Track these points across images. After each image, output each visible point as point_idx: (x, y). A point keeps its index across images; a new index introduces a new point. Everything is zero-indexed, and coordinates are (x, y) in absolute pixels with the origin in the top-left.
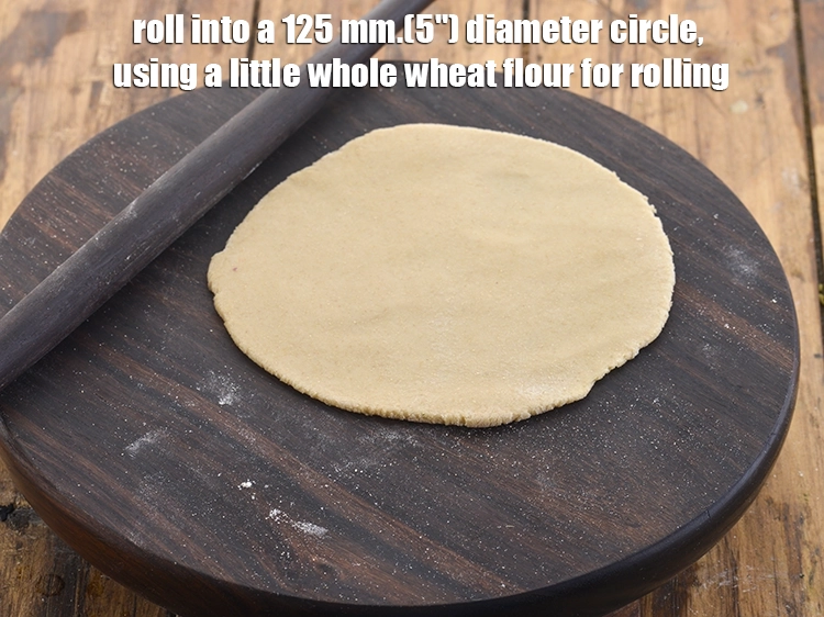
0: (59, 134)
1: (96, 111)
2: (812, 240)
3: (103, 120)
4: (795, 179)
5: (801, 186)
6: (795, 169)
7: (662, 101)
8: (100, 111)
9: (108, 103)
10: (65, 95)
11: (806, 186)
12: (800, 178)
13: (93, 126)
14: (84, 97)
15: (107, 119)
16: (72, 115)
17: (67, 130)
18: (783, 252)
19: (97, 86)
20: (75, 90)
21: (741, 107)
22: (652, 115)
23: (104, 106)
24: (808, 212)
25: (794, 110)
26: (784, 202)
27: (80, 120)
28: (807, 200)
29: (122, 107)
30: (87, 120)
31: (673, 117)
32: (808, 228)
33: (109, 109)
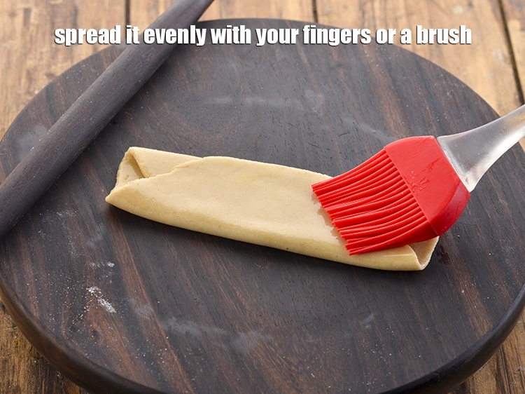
0: (5, 45)
1: (28, 29)
2: (517, 97)
3: (34, 34)
4: (500, 56)
5: (505, 60)
6: (500, 51)
7: (406, 8)
8: (32, 28)
9: (36, 22)
10: (6, 18)
11: (509, 61)
12: (504, 55)
13: (28, 38)
14: (19, 19)
15: (37, 33)
16: (13, 32)
17: (11, 42)
18: (499, 106)
19: (27, 12)
20: (13, 15)
21: (459, 10)
22: (401, 17)
23: (34, 25)
24: (512, 78)
25: (494, 10)
26: (495, 72)
27: (18, 34)
28: (510, 70)
29: (46, 25)
30: (23, 35)
31: (415, 18)
32: (514, 89)
33: (38, 27)
